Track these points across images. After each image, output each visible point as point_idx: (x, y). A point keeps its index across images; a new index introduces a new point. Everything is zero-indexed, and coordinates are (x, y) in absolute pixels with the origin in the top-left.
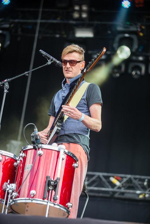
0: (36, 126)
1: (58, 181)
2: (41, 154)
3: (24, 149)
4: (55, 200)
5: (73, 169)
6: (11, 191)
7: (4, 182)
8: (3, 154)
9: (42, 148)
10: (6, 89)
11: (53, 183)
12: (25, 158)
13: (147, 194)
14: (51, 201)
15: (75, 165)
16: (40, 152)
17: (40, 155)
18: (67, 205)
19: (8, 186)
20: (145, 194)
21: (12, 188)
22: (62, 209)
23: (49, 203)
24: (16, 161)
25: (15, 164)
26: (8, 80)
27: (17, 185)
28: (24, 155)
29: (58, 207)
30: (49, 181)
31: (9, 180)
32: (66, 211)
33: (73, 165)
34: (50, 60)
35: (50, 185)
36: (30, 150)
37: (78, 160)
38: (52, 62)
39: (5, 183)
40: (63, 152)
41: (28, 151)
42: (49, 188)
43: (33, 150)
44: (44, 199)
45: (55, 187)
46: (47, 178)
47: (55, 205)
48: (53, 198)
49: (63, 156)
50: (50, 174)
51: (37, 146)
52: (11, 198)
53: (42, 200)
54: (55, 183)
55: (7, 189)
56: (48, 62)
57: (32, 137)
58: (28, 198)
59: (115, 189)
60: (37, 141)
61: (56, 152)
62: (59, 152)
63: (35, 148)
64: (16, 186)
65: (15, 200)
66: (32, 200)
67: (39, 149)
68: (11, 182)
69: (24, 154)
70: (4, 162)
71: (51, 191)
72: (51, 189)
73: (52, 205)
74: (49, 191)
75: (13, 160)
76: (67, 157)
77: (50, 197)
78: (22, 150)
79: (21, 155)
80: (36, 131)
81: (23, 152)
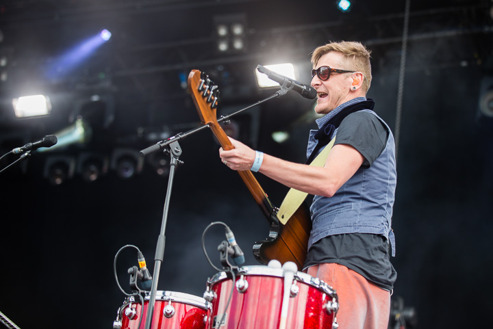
0: (228, 228)
2: (244, 287)
8: (176, 299)
9: (246, 274)
10: (175, 156)
12: (215, 303)
15: (328, 306)
16: (242, 283)
17: (245, 292)
25: (206, 319)
26: (178, 138)
28: (212, 295)
33: (324, 306)
34: (285, 85)
38: (290, 88)
40: (292, 278)
43: (229, 282)
51: (234, 270)
56: (280, 90)
57: (221, 253)
60: (236, 259)
61: (280, 280)
62: (283, 279)
63: (229, 277)
67: (238, 278)
69: (211, 292)
76: (310, 291)
78: (209, 285)
79: (206, 294)
80: (230, 237)
81: (211, 289)
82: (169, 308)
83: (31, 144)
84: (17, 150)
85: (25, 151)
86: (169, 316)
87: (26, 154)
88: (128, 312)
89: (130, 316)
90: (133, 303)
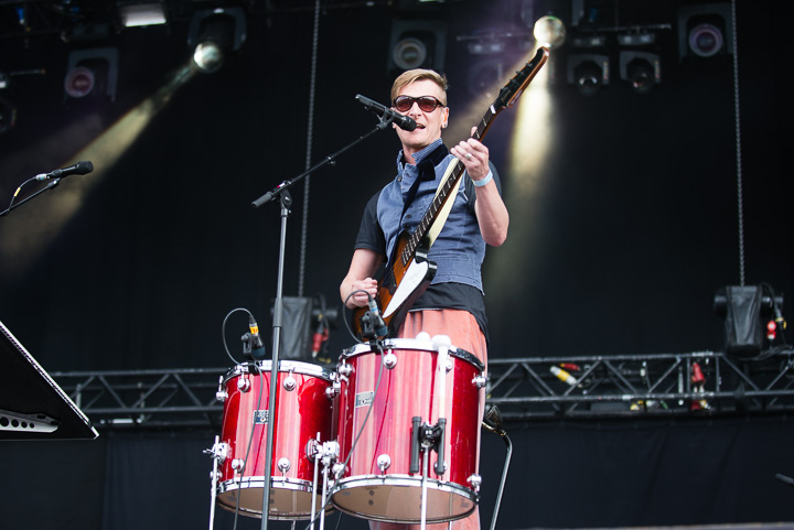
1: (442, 427)
2: (392, 362)
3: (349, 355)
4: (439, 473)
5: (475, 391)
6: (326, 461)
7: (309, 439)
8: (296, 371)
9: (393, 348)
10: (286, 206)
11: (431, 432)
12: (352, 376)
13: (651, 399)
14: (429, 476)
15: (478, 380)
16: (389, 358)
17: (391, 367)
18: (468, 480)
19: (319, 447)
20: (645, 400)
21: (331, 452)
22: (458, 492)
23: (425, 482)
24: (330, 383)
25: (328, 391)
26: (287, 185)
27: (341, 444)
28: (349, 369)
29: (448, 489)
30: (420, 428)
31: (319, 434)
32: (468, 496)
33: (473, 381)
34: (385, 116)
35: (423, 438)
36: (365, 356)
37: (483, 368)
38: (390, 120)
39: (310, 442)
40: (447, 352)
41: (359, 359)
42: (423, 445)
43: (374, 354)
44: (411, 474)
45: (436, 442)
46: (414, 421)
47: (439, 484)
48: (435, 469)
49: (446, 362)
50: (421, 411)
51: (380, 343)
52: (331, 476)
53: (407, 476)
54: (434, 432)
55: (318, 456)
56: (379, 122)
57: (366, 325)
58: (373, 476)
59: (566, 396)
60: (379, 330)
61: (429, 354)
62: (435, 354)
63: (374, 350)
64: (338, 446)
65: (341, 481)
66: (383, 479)
67: (385, 351)
68: (324, 439)
69: (348, 366)
70: (301, 387)
72: (427, 447)
73: (435, 486)
74: (424, 452)
75: (323, 383)
76: (456, 363)
77: (425, 468)
78: (344, 357)
79: (342, 369)
81: (347, 362)
82: (289, 380)
83: (59, 171)
84: (43, 176)
85: (52, 178)
86: (288, 388)
87: (55, 182)
88: (241, 383)
89: (243, 389)
90: (245, 373)
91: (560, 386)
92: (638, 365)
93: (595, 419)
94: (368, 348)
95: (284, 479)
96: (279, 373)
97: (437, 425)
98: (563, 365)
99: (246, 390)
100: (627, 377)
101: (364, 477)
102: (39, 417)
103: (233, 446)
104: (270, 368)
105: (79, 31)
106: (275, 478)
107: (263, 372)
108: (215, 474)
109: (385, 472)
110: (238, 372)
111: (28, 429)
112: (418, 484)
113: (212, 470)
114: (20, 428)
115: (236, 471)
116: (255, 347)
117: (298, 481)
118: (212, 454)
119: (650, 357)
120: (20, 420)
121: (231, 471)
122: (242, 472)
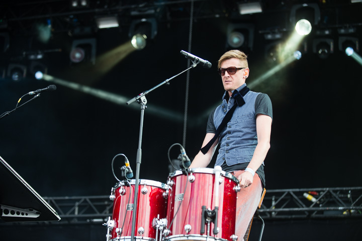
0: (182, 147)
1: (216, 210)
2: (193, 179)
3: (172, 176)
4: (215, 233)
5: (234, 194)
6: (161, 228)
7: (153, 218)
8: (148, 184)
9: (193, 172)
10: (144, 104)
11: (210, 213)
12: (174, 187)
13: (353, 209)
14: (210, 235)
15: (236, 188)
16: (191, 177)
17: (192, 182)
18: (231, 237)
19: (158, 222)
20: (350, 210)
21: (163, 224)
23: (208, 238)
24: (165, 190)
25: (164, 194)
26: (145, 94)
27: (168, 220)
28: (172, 183)
30: (205, 212)
31: (158, 215)
33: (234, 189)
34: (195, 61)
35: (209, 217)
38: (198, 63)
40: (219, 174)
41: (178, 178)
42: (207, 220)
43: (184, 176)
44: (202, 234)
45: (214, 218)
46: (203, 208)
47: (216, 239)
48: (213, 232)
49: (219, 179)
50: (207, 203)
51: (187, 170)
52: (163, 236)
53: (199, 235)
54: (212, 213)
55: (157, 226)
56: (193, 64)
58: (182, 235)
60: (187, 164)
61: (211, 175)
62: (214, 175)
63: (184, 173)
65: (167, 238)
66: (188, 237)
67: (189, 174)
68: (161, 218)
69: (172, 181)
70: (151, 193)
71: (209, 224)
72: (209, 221)
73: (213, 240)
74: (207, 223)
75: (160, 191)
76: (225, 180)
77: (209, 232)
78: (170, 177)
79: (169, 182)
80: (183, 152)
81: (171, 179)
82: (144, 189)
83: (40, 90)
84: (32, 93)
85: (36, 94)
86: (144, 193)
87: (38, 95)
88: (121, 191)
89: (122, 193)
90: (123, 186)
91: (308, 203)
92: (346, 192)
93: (326, 219)
94: (181, 173)
95: (141, 237)
96: (140, 185)
97: (214, 210)
98: (310, 192)
99: (124, 194)
100: (341, 198)
101: (178, 235)
102: (30, 210)
103: (117, 221)
104: (135, 183)
105: (77, 31)
106: (137, 237)
107: (131, 185)
108: (108, 236)
109: (189, 233)
110: (120, 185)
111: (25, 216)
112: (205, 239)
113: (107, 233)
114: (20, 216)
115: (118, 234)
116: (128, 173)
117: (148, 238)
118: (107, 226)
119: (352, 188)
120: (21, 211)
121: (116, 234)
122: (120, 234)
